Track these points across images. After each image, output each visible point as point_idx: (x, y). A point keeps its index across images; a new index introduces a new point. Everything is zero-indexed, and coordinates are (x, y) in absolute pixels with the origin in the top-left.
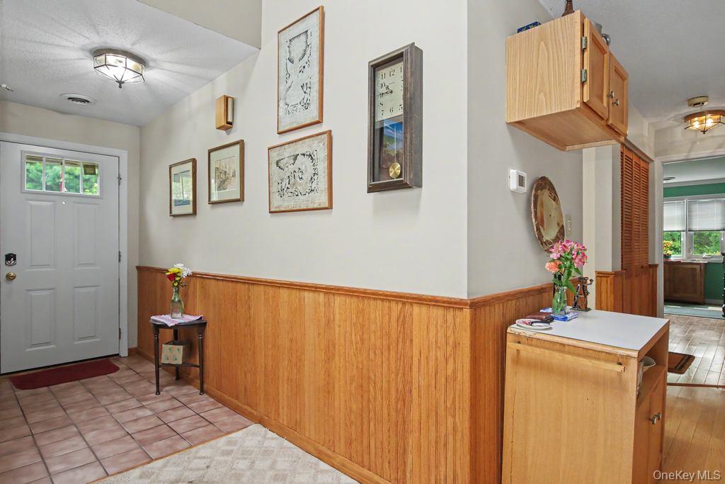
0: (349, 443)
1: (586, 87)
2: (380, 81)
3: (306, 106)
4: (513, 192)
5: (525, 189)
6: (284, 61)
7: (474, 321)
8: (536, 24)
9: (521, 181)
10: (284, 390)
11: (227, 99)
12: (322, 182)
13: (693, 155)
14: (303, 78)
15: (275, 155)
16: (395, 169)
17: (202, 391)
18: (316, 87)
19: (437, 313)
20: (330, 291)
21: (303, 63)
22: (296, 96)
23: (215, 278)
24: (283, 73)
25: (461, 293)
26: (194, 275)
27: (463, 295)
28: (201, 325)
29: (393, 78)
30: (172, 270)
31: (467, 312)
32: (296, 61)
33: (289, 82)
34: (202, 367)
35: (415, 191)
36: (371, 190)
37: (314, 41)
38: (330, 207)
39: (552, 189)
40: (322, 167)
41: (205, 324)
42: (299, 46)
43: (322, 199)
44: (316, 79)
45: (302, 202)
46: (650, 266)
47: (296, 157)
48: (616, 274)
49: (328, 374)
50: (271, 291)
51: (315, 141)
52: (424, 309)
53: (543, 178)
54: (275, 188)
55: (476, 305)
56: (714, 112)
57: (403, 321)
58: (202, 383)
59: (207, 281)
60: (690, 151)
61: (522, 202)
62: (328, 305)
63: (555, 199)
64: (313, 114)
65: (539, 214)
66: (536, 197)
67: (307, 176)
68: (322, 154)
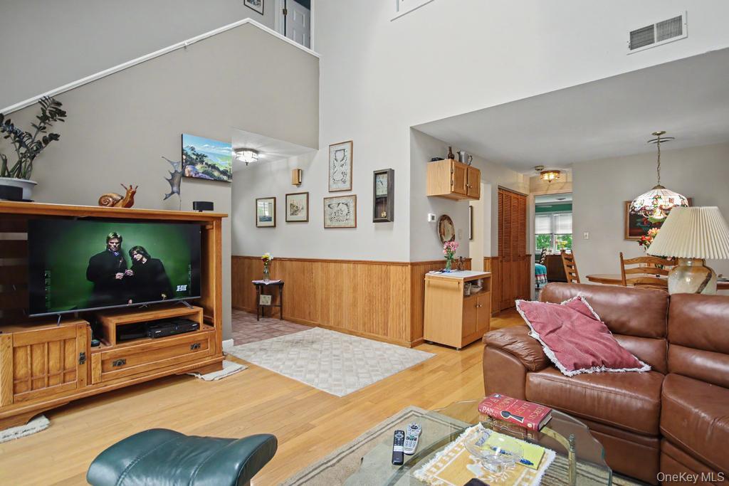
0: (364, 324)
1: (453, 187)
2: (378, 180)
3: (344, 182)
4: (430, 222)
5: (435, 221)
6: (332, 159)
7: (412, 270)
8: (440, 159)
9: (433, 218)
10: (332, 308)
11: (299, 170)
12: (352, 216)
13: (549, 192)
14: (343, 169)
15: (328, 202)
16: (384, 214)
17: (282, 318)
18: (349, 175)
19: (399, 268)
20: (355, 262)
21: (342, 163)
22: (338, 177)
23: (291, 260)
24: (332, 165)
25: (407, 260)
26: (275, 259)
27: (408, 261)
28: (281, 285)
29: (383, 179)
30: (264, 256)
31: (409, 266)
32: (339, 161)
33: (336, 170)
34: (281, 306)
35: (391, 222)
36: (374, 221)
37: (348, 154)
38: (356, 227)
39: (449, 219)
40: (352, 210)
41: (283, 284)
42: (340, 156)
43: (353, 224)
44: (349, 171)
45: (342, 224)
46: (527, 255)
47: (339, 204)
48: (493, 258)
49: (354, 297)
50: (325, 264)
51: (349, 198)
52: (394, 267)
53: (444, 216)
54: (327, 217)
55: (413, 264)
56: (554, 172)
57: (387, 273)
58: (281, 314)
59: (285, 262)
60: (547, 190)
61: (435, 226)
62: (354, 268)
63: (451, 223)
64: (347, 186)
65: (442, 230)
66: (440, 224)
67: (345, 213)
68: (352, 205)
